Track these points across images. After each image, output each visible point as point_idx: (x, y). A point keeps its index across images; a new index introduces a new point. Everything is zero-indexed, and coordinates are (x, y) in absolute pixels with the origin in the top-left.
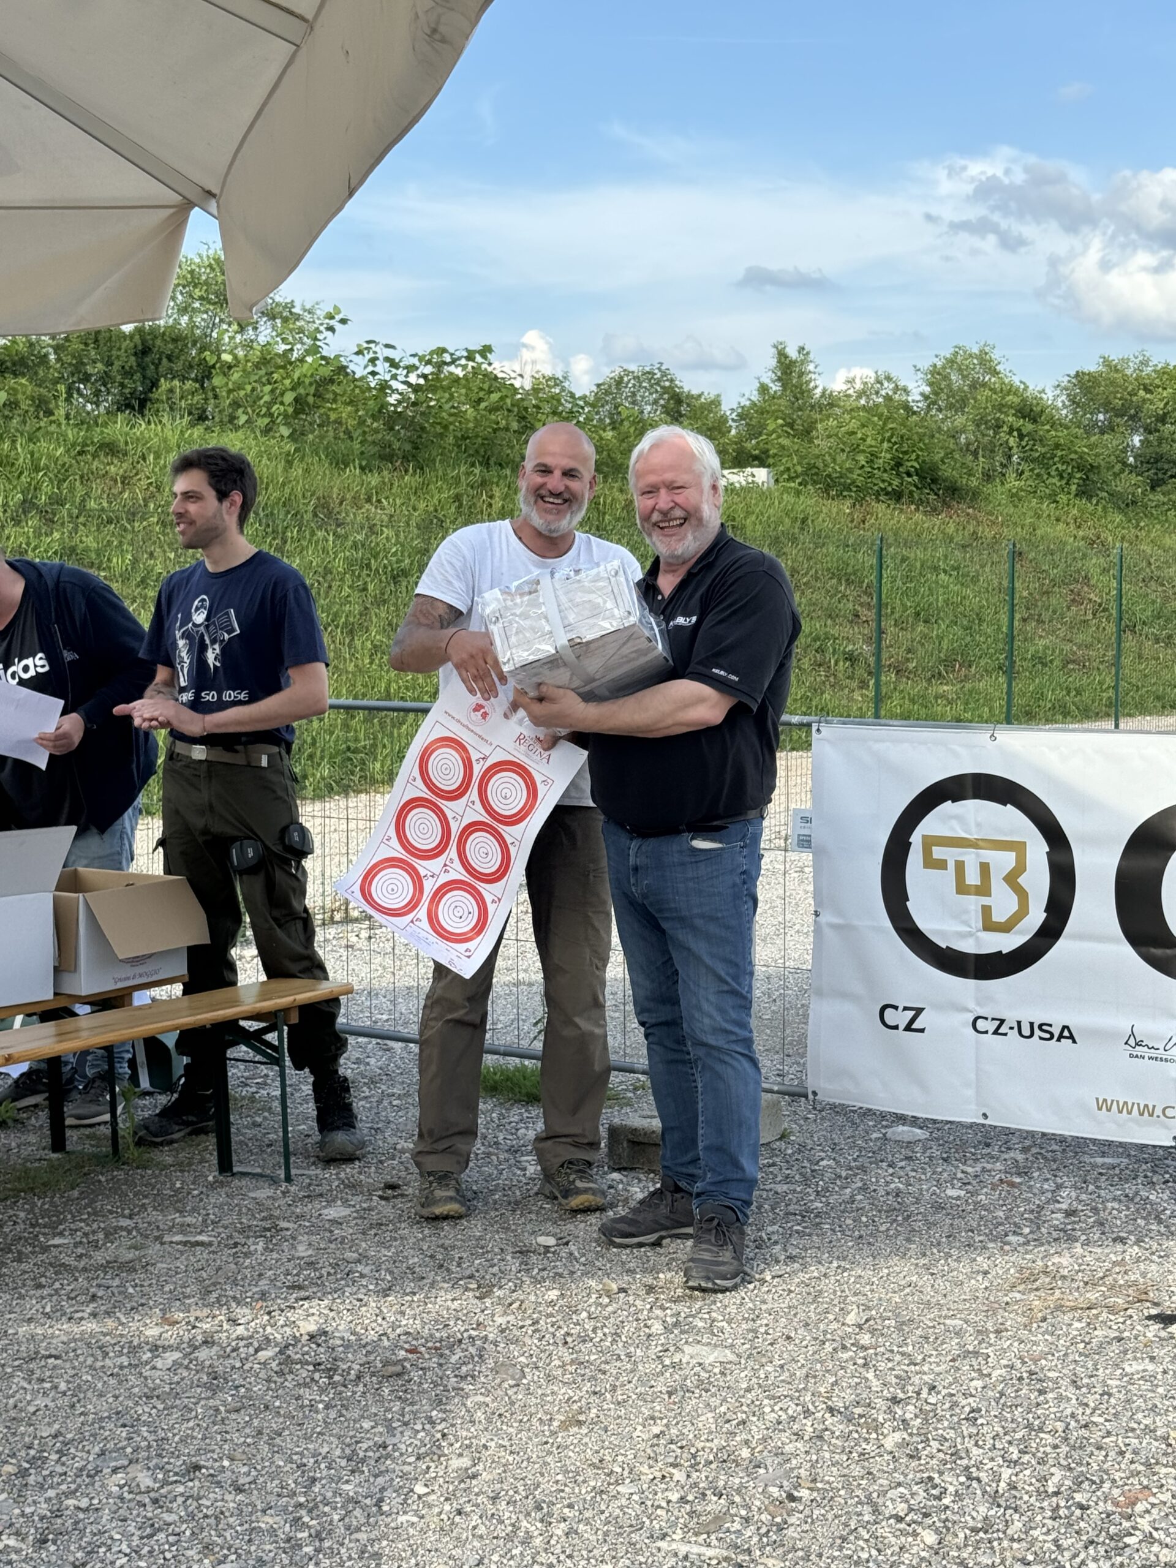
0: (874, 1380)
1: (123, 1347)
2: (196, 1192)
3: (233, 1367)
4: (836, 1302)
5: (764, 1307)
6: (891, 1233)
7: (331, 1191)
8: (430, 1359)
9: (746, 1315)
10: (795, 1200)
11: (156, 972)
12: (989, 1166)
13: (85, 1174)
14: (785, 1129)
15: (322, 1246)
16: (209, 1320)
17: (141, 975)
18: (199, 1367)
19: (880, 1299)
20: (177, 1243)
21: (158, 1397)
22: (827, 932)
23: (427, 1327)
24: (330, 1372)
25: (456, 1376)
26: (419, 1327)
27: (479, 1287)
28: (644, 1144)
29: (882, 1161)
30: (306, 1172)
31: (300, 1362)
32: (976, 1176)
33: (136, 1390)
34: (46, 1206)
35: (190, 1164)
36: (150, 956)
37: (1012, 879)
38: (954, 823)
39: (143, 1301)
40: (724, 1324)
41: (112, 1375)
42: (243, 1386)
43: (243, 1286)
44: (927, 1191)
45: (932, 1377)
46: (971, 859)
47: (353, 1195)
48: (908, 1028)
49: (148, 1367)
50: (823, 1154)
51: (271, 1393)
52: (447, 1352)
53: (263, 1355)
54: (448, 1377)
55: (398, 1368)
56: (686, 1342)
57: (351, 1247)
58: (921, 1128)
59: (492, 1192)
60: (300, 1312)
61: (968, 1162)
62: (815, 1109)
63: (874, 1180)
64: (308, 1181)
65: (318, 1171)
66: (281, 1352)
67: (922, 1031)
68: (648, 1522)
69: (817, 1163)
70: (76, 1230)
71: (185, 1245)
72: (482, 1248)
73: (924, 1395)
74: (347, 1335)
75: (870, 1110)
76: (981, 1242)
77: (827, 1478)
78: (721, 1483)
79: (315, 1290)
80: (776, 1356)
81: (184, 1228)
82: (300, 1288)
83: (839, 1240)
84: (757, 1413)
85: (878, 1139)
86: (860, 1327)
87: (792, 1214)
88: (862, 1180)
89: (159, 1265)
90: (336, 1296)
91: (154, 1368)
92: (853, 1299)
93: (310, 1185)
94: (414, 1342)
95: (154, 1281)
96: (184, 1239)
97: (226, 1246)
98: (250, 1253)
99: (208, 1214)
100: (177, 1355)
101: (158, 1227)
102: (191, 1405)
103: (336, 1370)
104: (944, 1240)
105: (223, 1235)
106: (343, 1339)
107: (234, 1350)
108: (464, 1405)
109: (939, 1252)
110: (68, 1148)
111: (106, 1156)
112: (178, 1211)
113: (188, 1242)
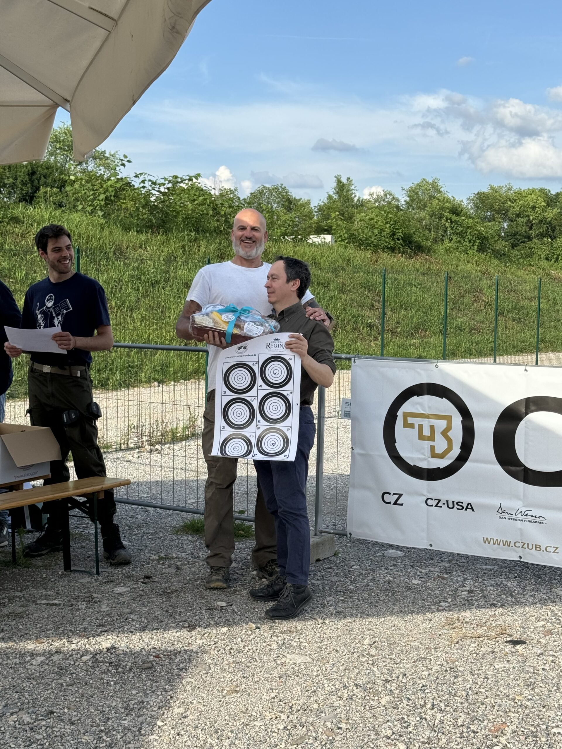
0: (377, 671)
1: (16, 654)
2: (53, 579)
3: (70, 664)
4: (359, 634)
5: (325, 636)
6: (386, 601)
7: (118, 579)
8: (165, 660)
9: (317, 640)
10: (340, 585)
11: (35, 473)
12: (432, 569)
14: (336, 551)
15: (114, 606)
16: (59, 641)
17: (28, 475)
18: (53, 664)
19: (380, 633)
20: (44, 604)
21: (33, 678)
22: (358, 457)
23: (164, 645)
24: (117, 667)
25: (177, 669)
26: (160, 645)
27: (189, 626)
29: (382, 567)
30: (106, 570)
31: (103, 662)
32: (426, 574)
33: (23, 675)
35: (50, 566)
36: (33, 465)
37: (445, 433)
38: (418, 406)
39: (27, 632)
40: (306, 644)
41: (11, 668)
42: (75, 673)
43: (75, 625)
44: (403, 581)
45: (404, 670)
46: (426, 423)
47: (129, 581)
48: (395, 503)
49: (29, 664)
50: (354, 563)
51: (88, 677)
52: (173, 657)
53: (85, 658)
54: (174, 669)
55: (150, 665)
56: (288, 653)
57: (128, 606)
58: (401, 551)
59: (196, 580)
60: (103, 637)
61: (423, 567)
62: (350, 541)
63: (378, 575)
64: (107, 574)
65: (112, 570)
66: (93, 657)
67: (402, 505)
68: (268, 739)
69: (351, 567)
71: (47, 605)
72: (191, 607)
73: (401, 678)
74: (125, 649)
75: (377, 542)
76: (428, 605)
77: (354, 718)
78: (304, 721)
79: (110, 627)
80: (331, 660)
81: (47, 597)
82: (103, 626)
83: (361, 604)
84: (321, 687)
85: (380, 556)
86: (370, 645)
87: (339, 592)
88: (372, 575)
89: (34, 615)
90: (120, 630)
91: (32, 664)
92: (368, 633)
93: (108, 576)
94: (158, 652)
95: (32, 623)
96: (47, 602)
97: (67, 605)
98: (79, 609)
99: (59, 590)
100: (43, 658)
101: (34, 596)
102: (49, 683)
103: (120, 666)
104: (411, 604)
105: (66, 600)
106: (123, 651)
107: (70, 656)
108: (181, 683)
109: (408, 610)
111: (10, 562)
112: (44, 588)
113: (49, 603)
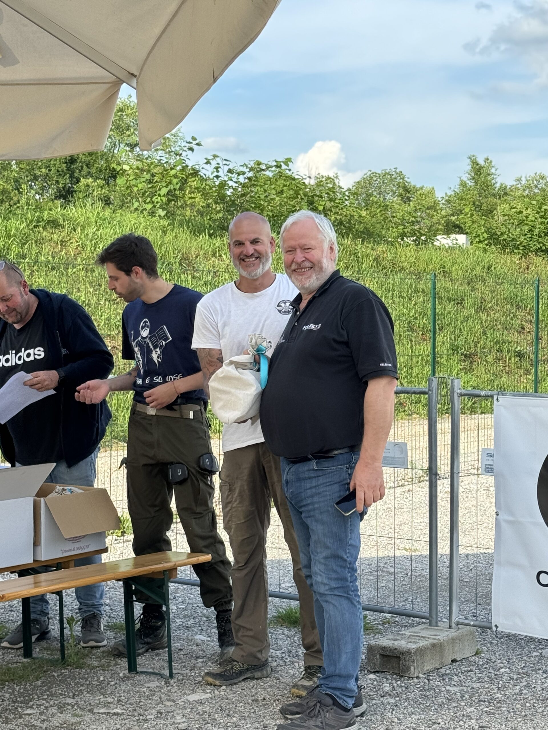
2: (113, 683)
6: (545, 713)
10: (484, 693)
11: (88, 547)
13: (44, 671)
14: (478, 649)
15: (191, 716)
17: (78, 549)
20: (102, 714)
22: (503, 524)
28: (390, 656)
29: (539, 669)
30: (180, 672)
34: (22, 691)
35: (109, 666)
36: (84, 536)
50: (502, 665)
62: (497, 637)
63: (534, 681)
64: (182, 677)
65: (188, 671)
69: (498, 670)
70: (40, 705)
71: (107, 715)
75: (532, 638)
81: (107, 705)
83: (512, 717)
85: (537, 656)
87: (482, 701)
88: (526, 681)
89: (92, 727)
93: (182, 680)
96: (106, 711)
97: (132, 715)
98: (147, 720)
99: (121, 697)
101: (90, 704)
105: (130, 709)
110: (34, 655)
111: (57, 661)
112: (102, 694)
113: (110, 713)
